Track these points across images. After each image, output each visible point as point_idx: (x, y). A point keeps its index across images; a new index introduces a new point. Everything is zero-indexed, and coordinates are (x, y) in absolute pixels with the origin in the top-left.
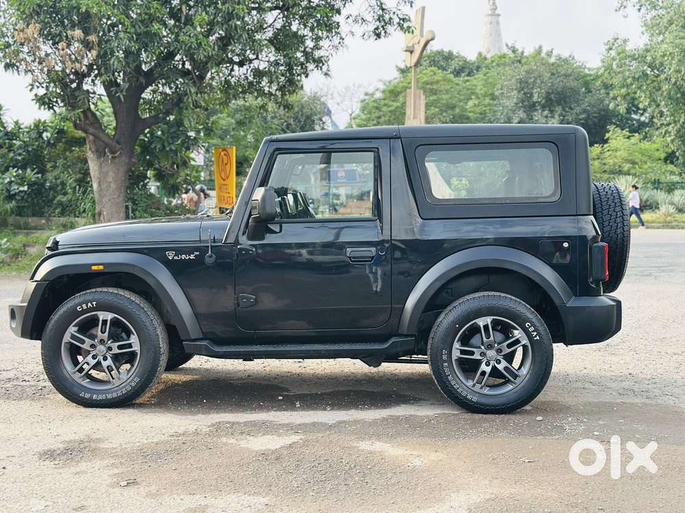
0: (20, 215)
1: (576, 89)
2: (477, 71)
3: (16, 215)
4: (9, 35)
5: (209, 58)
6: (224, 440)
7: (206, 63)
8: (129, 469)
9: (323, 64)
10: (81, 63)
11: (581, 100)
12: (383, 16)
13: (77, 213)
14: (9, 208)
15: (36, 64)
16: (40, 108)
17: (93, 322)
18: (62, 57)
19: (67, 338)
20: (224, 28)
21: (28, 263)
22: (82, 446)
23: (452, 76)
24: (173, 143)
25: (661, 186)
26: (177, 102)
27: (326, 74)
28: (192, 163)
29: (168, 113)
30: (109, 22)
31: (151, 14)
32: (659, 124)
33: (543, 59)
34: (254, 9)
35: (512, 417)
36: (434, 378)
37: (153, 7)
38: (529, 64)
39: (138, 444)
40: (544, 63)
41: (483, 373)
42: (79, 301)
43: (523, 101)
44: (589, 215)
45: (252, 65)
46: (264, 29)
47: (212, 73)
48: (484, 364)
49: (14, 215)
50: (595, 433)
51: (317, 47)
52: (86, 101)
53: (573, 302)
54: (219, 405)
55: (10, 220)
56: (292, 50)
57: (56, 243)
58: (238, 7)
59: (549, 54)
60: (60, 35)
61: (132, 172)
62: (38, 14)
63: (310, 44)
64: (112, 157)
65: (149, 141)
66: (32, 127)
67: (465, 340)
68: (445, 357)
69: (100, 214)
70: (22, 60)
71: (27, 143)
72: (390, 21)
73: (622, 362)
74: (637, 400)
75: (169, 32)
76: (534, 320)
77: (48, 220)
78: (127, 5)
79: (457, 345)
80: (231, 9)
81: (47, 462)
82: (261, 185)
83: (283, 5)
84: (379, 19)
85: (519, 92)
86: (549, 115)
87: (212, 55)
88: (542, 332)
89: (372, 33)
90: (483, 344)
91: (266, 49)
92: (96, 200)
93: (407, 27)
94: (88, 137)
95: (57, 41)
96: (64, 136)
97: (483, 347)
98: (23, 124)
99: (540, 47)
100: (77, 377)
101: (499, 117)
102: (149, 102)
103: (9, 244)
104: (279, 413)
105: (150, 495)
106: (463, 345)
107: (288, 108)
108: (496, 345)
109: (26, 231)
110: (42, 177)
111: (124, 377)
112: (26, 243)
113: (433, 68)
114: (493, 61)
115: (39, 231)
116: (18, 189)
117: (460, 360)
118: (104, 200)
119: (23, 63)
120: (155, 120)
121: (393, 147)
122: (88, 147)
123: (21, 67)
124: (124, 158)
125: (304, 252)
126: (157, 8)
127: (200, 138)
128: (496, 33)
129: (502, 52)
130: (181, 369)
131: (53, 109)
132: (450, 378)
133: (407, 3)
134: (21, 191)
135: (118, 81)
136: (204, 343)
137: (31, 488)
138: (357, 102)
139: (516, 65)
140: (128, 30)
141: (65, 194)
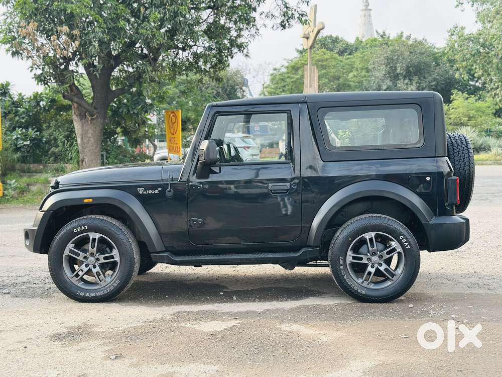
0: (24, 162)
1: (428, 63)
2: (356, 51)
3: (22, 163)
4: (14, 31)
5: (161, 46)
6: (183, 324)
7: (159, 49)
8: (116, 346)
9: (244, 48)
10: (67, 51)
11: (432, 71)
12: (287, 13)
13: (66, 160)
14: (16, 157)
15: (35, 52)
16: (38, 84)
17: (85, 240)
18: (54, 46)
19: (67, 252)
20: (171, 23)
21: (32, 197)
22: (81, 330)
23: (337, 55)
24: (135, 108)
25: (492, 134)
26: (138, 78)
27: (247, 55)
28: (149, 122)
29: (131, 86)
30: (88, 20)
31: (118, 14)
32: (489, 89)
33: (404, 41)
34: (193, 8)
35: (391, 305)
36: (333, 277)
37: (119, 8)
38: (394, 45)
39: (121, 328)
40: (404, 44)
41: (370, 273)
42: (75, 225)
43: (389, 73)
44: (444, 157)
45: (192, 50)
46: (200, 23)
47: (163, 57)
48: (370, 266)
49: (20, 162)
50: (453, 316)
51: (239, 36)
52: (72, 78)
53: (434, 221)
54: (177, 299)
55: (17, 166)
56: (221, 38)
57: (57, 183)
58: (181, 7)
59: (408, 38)
60: (52, 30)
61: (105, 129)
62: (36, 15)
63: (234, 33)
64: (91, 119)
65: (118, 106)
66: (32, 98)
67: (356, 250)
68: (341, 262)
69: (83, 161)
70: (25, 49)
71: (29, 110)
72: (293, 16)
73: (469, 263)
74: (481, 291)
75: (131, 27)
76: (406, 234)
77: (45, 166)
78: (101, 7)
79: (350, 253)
80: (176, 9)
81: (56, 343)
82: (206, 139)
83: (214, 6)
84: (284, 15)
85: (386, 66)
86: (409, 83)
87: (163, 43)
88: (412, 243)
89: (279, 25)
90: (369, 252)
91: (202, 38)
92: (80, 151)
93: (305, 20)
94: (74, 105)
95: (50, 34)
96: (55, 104)
97: (369, 254)
98: (25, 95)
99: (402, 33)
100: (74, 280)
101: (372, 85)
102: (117, 78)
103: (16, 184)
104: (221, 304)
105: (132, 365)
106: (354, 253)
107: (219, 80)
108: (378, 253)
109: (29, 174)
110: (40, 134)
111: (108, 280)
112: (29, 183)
113: (323, 50)
114: (367, 44)
115: (39, 174)
116: (23, 143)
117: (352, 264)
118: (85, 150)
119: (25, 51)
120: (122, 91)
121: (301, 109)
122: (74, 112)
123: (24, 54)
124: (99, 119)
125: (232, 186)
126: (122, 9)
127: (155, 104)
128: (368, 23)
129: (374, 37)
130: (148, 273)
131: (47, 84)
132: (345, 277)
133: (305, 2)
134: (25, 145)
135: (95, 63)
136: (166, 254)
137: (46, 362)
138: (268, 76)
139: (384, 46)
140: (102, 26)
141: (57, 146)
